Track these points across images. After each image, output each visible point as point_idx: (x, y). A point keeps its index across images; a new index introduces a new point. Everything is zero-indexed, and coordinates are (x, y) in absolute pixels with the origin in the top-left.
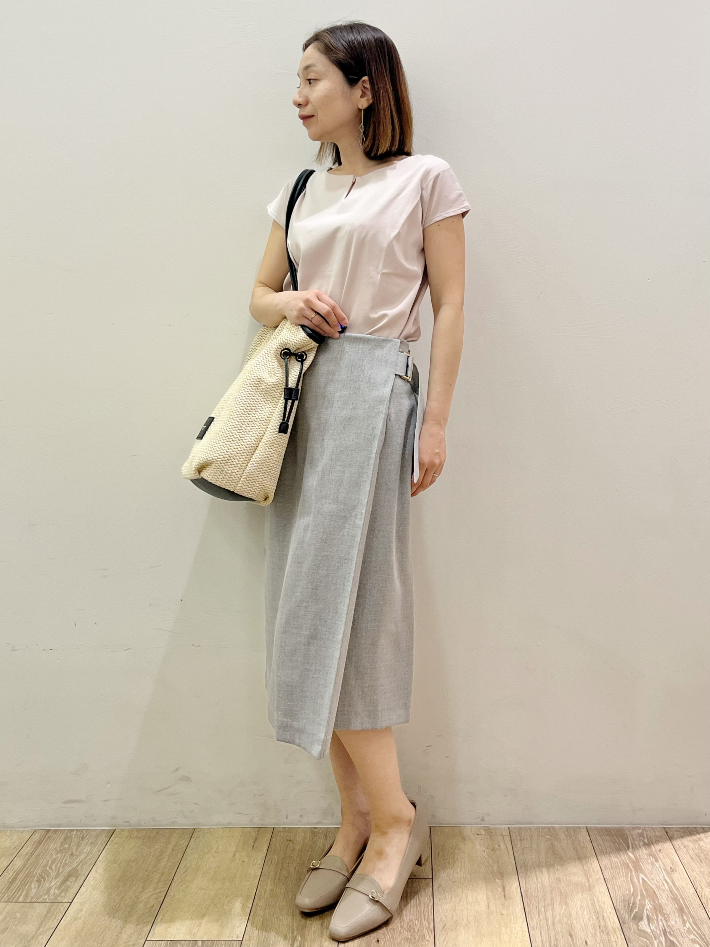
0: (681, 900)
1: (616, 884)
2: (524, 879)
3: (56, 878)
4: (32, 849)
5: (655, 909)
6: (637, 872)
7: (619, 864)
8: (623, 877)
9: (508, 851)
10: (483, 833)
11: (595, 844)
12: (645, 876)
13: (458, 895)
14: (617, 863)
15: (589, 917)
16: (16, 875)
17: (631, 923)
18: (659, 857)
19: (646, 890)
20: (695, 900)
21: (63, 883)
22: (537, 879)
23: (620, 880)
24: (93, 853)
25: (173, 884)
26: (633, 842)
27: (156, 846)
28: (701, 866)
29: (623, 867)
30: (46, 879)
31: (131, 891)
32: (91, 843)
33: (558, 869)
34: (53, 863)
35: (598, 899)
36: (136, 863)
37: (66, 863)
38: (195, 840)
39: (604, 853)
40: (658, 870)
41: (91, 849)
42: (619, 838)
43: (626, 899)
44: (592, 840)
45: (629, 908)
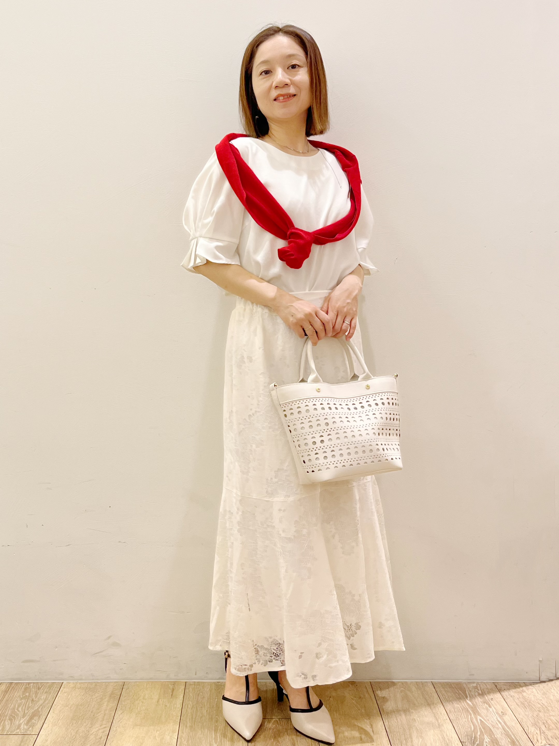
0: (512, 736)
1: (460, 724)
2: (387, 719)
3: (23, 717)
5: (492, 742)
6: (475, 714)
7: (461, 709)
8: (465, 718)
9: (373, 699)
10: (352, 685)
11: (440, 694)
12: (482, 718)
14: (459, 708)
18: (492, 704)
19: (484, 729)
20: (523, 736)
21: (29, 721)
22: (396, 719)
23: (462, 720)
24: (49, 699)
26: (470, 693)
27: (97, 695)
28: (525, 710)
29: (464, 711)
30: (16, 718)
31: (83, 727)
32: (46, 692)
33: (412, 712)
34: (19, 706)
35: (447, 735)
36: (83, 707)
37: (29, 707)
38: (126, 690)
39: (449, 701)
40: (491, 713)
41: (46, 696)
42: (459, 690)
43: (469, 734)
44: (437, 691)
45: (472, 741)
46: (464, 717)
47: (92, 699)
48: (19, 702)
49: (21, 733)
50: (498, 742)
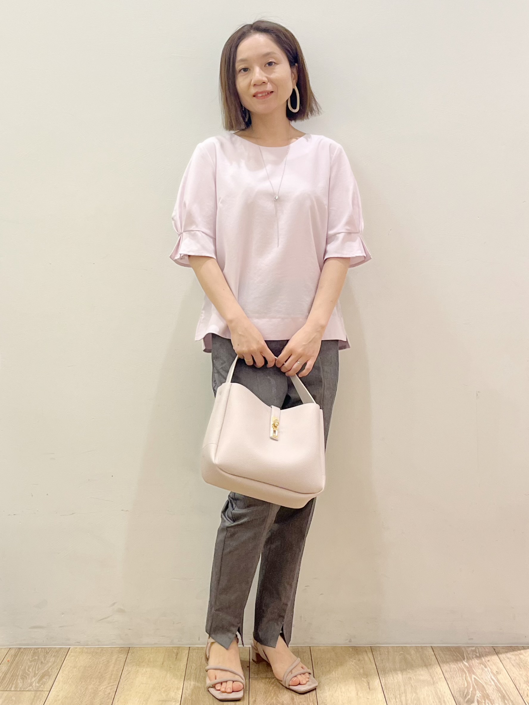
0: (504, 692)
1: (454, 681)
2: (384, 677)
3: (34, 677)
5: (483, 696)
6: (470, 673)
7: (456, 669)
8: (460, 677)
9: (370, 661)
10: (351, 650)
11: (438, 657)
12: (475, 675)
13: (334, 688)
14: (455, 668)
17: (465, 704)
18: (487, 664)
19: (477, 685)
20: (514, 692)
21: (40, 680)
22: (393, 678)
23: (457, 679)
24: (57, 661)
26: (467, 655)
27: (103, 658)
28: (520, 670)
29: (459, 671)
30: (28, 678)
31: (92, 685)
32: (54, 656)
33: (409, 672)
34: (29, 668)
35: (440, 690)
36: (90, 668)
37: (39, 668)
38: (131, 654)
39: (444, 662)
40: (486, 672)
41: (55, 659)
42: (457, 653)
43: (461, 690)
44: (435, 654)
45: (464, 695)
46: (459, 675)
47: (98, 662)
48: (29, 664)
49: (33, 689)
50: (489, 697)
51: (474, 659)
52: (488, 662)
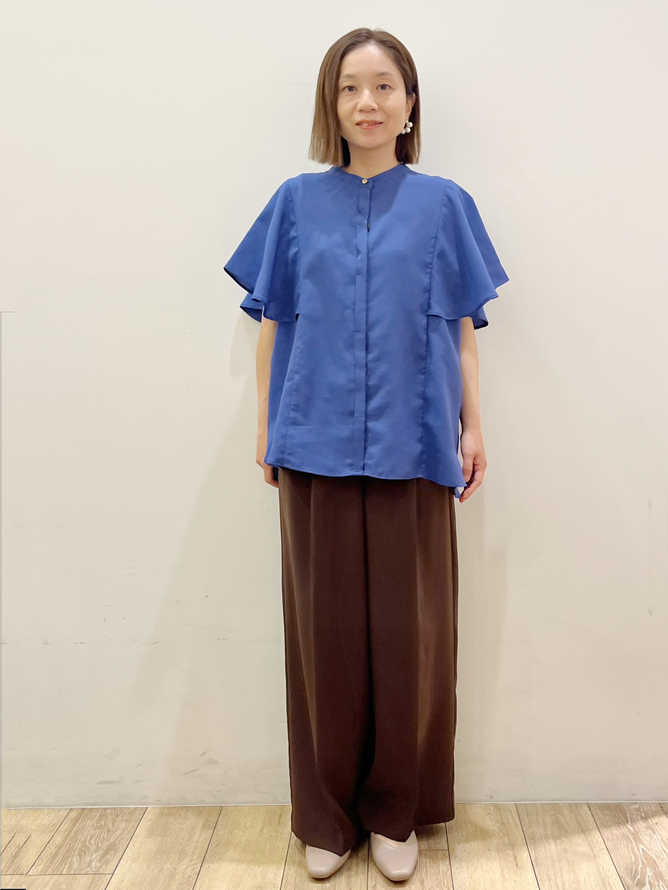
1: (619, 854)
2: (534, 849)
3: (96, 852)
4: (70, 825)
5: (656, 875)
6: (637, 842)
7: (620, 835)
8: (625, 847)
9: (517, 825)
10: (493, 809)
11: (596, 818)
12: (644, 845)
13: (473, 865)
15: (596, 883)
16: (57, 849)
17: (635, 888)
18: (656, 829)
19: (646, 859)
21: (102, 857)
22: (545, 850)
23: (621, 850)
24: (129, 829)
25: (207, 856)
26: (631, 816)
27: (188, 823)
29: (624, 838)
30: (87, 853)
31: (168, 863)
32: (126, 820)
33: (564, 841)
34: (91, 839)
35: (603, 867)
36: (170, 838)
37: (104, 838)
38: (223, 818)
39: (605, 826)
40: (655, 841)
41: (126, 826)
42: (618, 812)
43: (629, 867)
44: (593, 815)
45: (632, 875)
46: (624, 845)
47: (181, 828)
48: (92, 832)
49: (93, 872)
50: (663, 876)
51: (638, 821)
52: (656, 825)
